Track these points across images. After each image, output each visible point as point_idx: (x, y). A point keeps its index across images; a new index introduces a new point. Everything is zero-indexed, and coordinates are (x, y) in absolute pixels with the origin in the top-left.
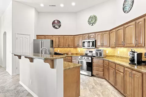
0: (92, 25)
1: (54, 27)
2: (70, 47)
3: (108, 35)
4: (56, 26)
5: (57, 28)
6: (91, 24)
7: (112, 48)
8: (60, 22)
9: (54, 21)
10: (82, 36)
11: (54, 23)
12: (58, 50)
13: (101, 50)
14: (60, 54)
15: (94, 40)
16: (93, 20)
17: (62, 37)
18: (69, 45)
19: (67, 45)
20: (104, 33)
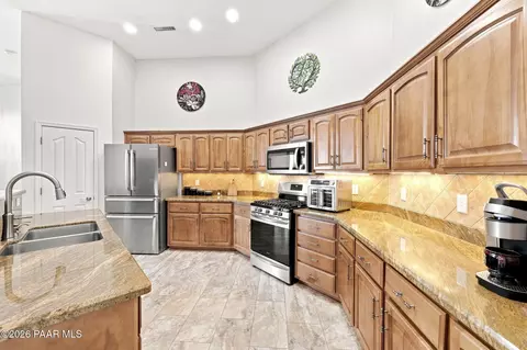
0: (303, 91)
1: (183, 105)
2: (230, 169)
3: (359, 122)
4: (189, 104)
5: (192, 110)
6: (300, 89)
7: (376, 172)
8: (201, 89)
9: (184, 86)
10: (266, 130)
11: (182, 91)
12: (197, 181)
13: (327, 182)
14: (202, 194)
15: (304, 144)
16: (305, 74)
17: (205, 136)
18: (227, 164)
19: (220, 163)
20: (341, 113)
